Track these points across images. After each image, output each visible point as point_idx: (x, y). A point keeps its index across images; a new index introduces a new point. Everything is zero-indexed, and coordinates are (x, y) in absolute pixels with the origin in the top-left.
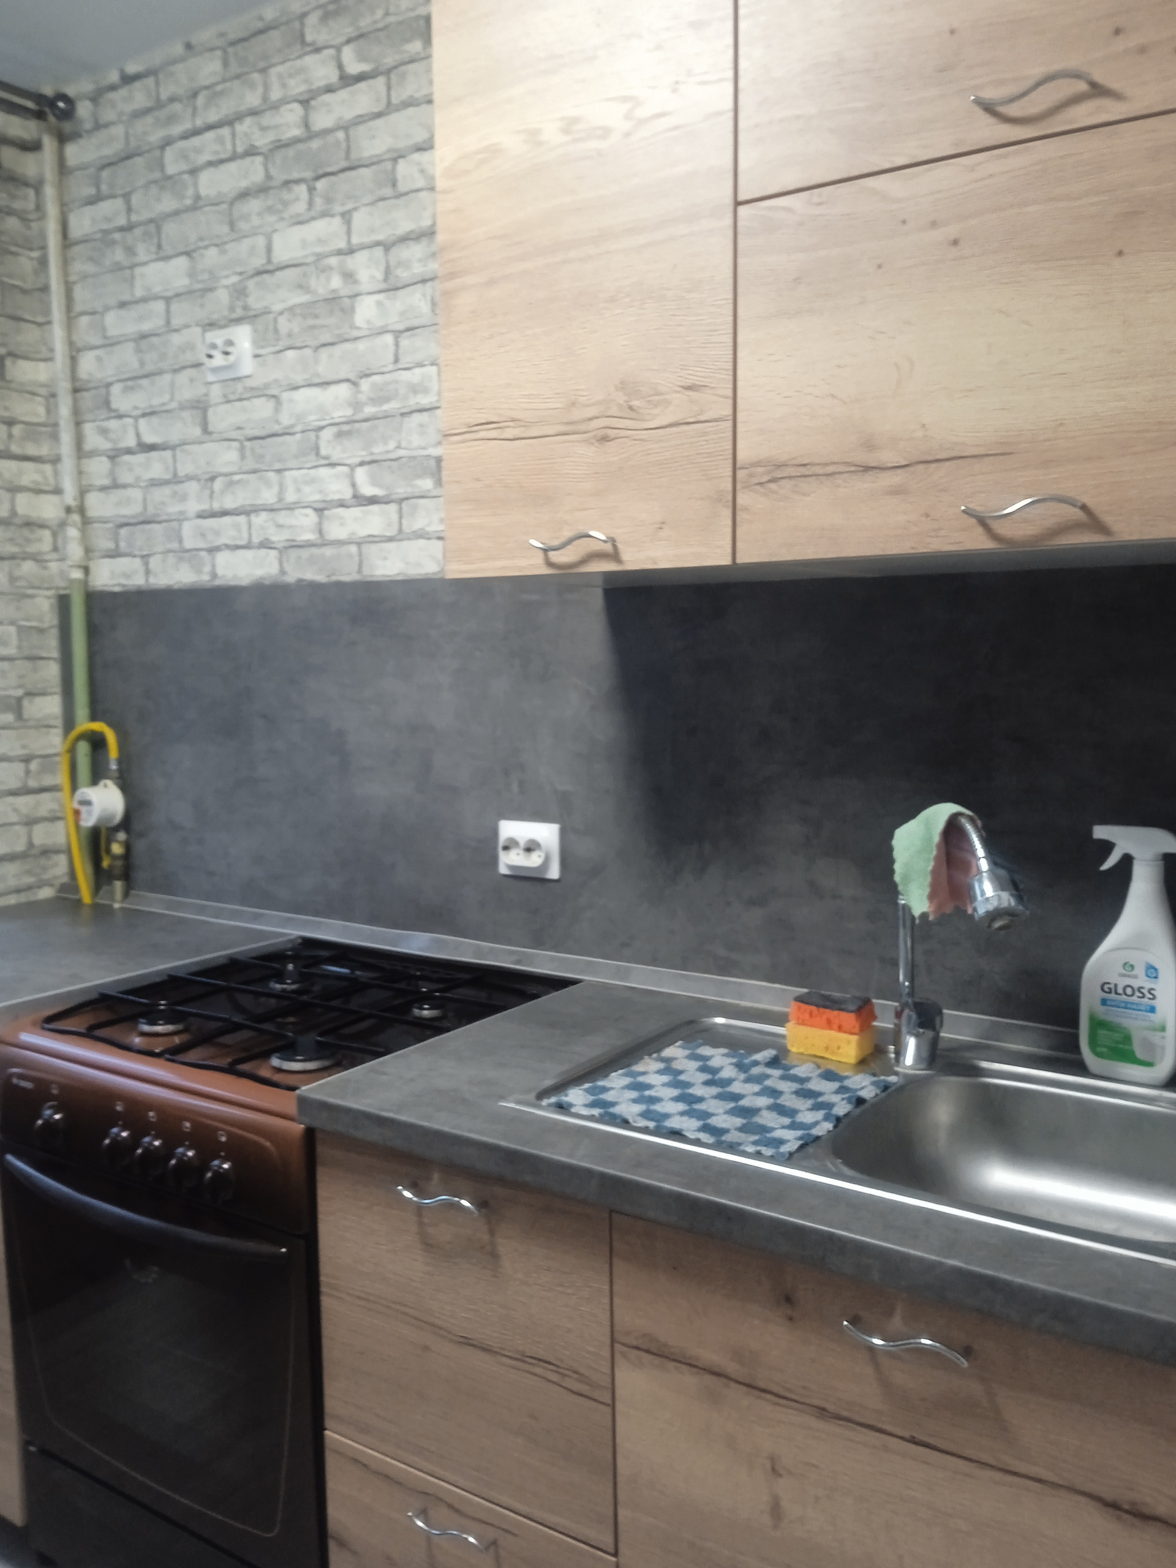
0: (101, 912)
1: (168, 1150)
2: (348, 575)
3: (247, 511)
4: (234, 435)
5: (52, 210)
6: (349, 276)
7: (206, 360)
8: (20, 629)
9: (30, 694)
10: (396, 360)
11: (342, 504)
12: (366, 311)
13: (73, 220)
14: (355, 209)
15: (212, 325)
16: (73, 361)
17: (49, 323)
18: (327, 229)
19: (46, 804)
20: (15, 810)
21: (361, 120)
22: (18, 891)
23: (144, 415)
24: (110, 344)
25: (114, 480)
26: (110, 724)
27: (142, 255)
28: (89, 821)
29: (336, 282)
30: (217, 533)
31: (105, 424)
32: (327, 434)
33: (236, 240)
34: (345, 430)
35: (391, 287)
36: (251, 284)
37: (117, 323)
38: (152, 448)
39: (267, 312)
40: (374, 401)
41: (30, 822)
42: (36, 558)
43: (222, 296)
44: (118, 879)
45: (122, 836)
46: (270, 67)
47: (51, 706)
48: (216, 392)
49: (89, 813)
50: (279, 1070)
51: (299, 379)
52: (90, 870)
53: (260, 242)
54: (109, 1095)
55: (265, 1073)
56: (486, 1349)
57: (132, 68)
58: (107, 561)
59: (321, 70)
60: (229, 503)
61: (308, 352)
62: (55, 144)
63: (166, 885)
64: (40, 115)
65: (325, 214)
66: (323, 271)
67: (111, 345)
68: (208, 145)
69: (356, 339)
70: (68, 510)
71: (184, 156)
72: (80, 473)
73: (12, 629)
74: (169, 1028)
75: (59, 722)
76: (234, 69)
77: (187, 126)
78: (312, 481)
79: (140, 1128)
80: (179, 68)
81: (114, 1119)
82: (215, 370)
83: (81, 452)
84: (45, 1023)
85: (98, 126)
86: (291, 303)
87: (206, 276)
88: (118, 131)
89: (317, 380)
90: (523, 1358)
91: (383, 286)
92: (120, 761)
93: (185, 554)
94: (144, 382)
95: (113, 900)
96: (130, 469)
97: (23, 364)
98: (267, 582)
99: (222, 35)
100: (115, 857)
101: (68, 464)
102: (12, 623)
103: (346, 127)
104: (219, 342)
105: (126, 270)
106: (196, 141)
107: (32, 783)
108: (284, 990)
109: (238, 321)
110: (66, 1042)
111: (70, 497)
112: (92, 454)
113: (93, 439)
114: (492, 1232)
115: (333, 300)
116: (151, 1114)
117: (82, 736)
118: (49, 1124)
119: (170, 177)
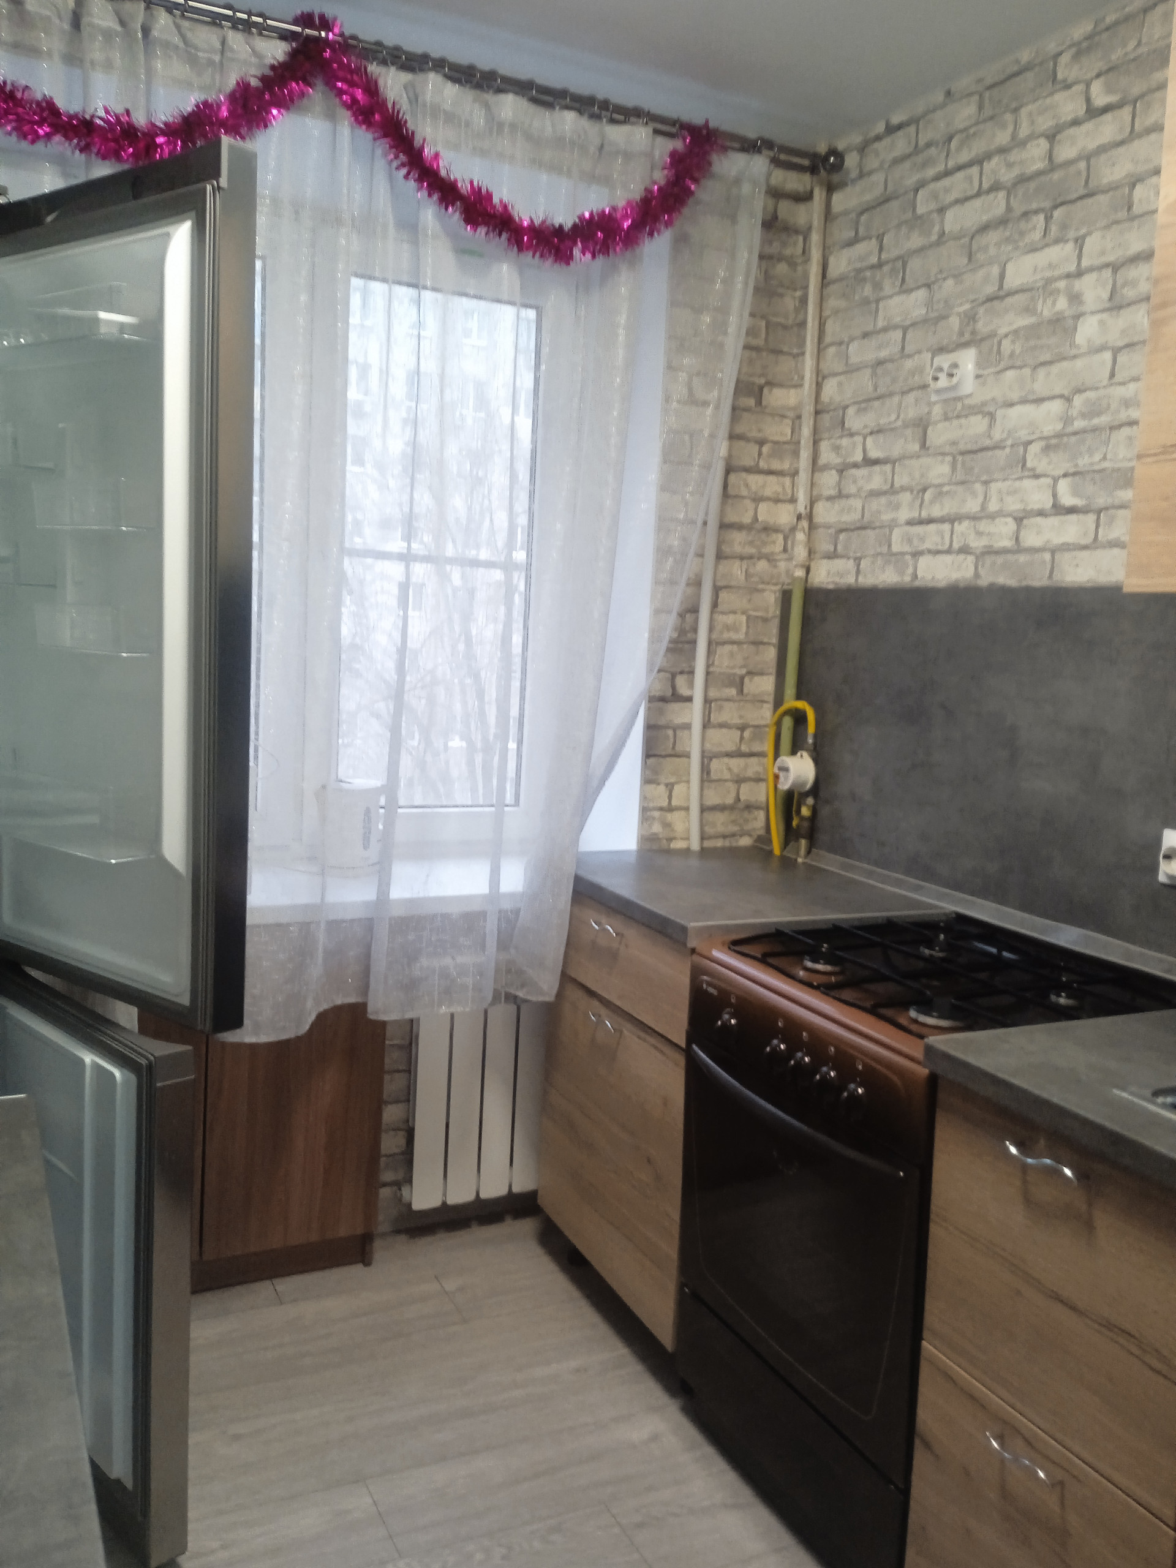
0: (787, 863)
1: (814, 1068)
2: (1039, 580)
3: (952, 520)
4: (947, 449)
5: (816, 255)
6: (1075, 298)
7: (931, 382)
8: (748, 618)
9: (750, 673)
10: (1112, 375)
11: (1041, 513)
12: (1088, 330)
13: (832, 260)
14: (1089, 233)
15: (941, 350)
16: (819, 386)
17: (803, 354)
18: (1060, 255)
19: (753, 766)
20: (730, 769)
21: (1102, 149)
22: (724, 837)
23: (871, 433)
24: (851, 370)
25: (840, 491)
26: (811, 704)
27: (888, 289)
28: (785, 785)
29: (1062, 304)
30: (922, 539)
31: (838, 442)
32: (1034, 448)
33: (973, 270)
34: (1052, 445)
35: (1116, 304)
36: (981, 311)
37: (859, 352)
38: (876, 462)
39: (992, 335)
40: (1083, 416)
41: (739, 781)
42: (770, 559)
43: (954, 322)
44: (804, 838)
45: (810, 801)
46: (1021, 106)
47: (766, 684)
48: (937, 410)
49: (786, 778)
50: (916, 1021)
51: (1015, 396)
52: (782, 827)
53: (995, 270)
54: (774, 1013)
55: (903, 1021)
56: (1073, 1308)
57: (896, 120)
58: (825, 561)
59: (1069, 105)
60: (936, 512)
61: (1027, 371)
62: (824, 194)
63: (842, 848)
64: (813, 170)
65: (1057, 241)
66: (1051, 294)
67: (852, 372)
68: (958, 184)
69: (1075, 357)
70: (799, 517)
71: (935, 196)
72: (812, 484)
73: (744, 618)
74: (828, 968)
75: (771, 699)
76: (988, 111)
77: (941, 167)
78: (1013, 492)
79: (795, 1044)
80: (939, 114)
81: (775, 1032)
82: (938, 391)
83: (815, 466)
84: (733, 945)
85: (861, 175)
86: (1015, 327)
87: (941, 305)
88: (878, 178)
89: (1031, 397)
90: (1109, 1326)
91: (1107, 305)
92: (815, 736)
93: (893, 558)
94: (876, 404)
95: (798, 854)
96: (855, 482)
97: (778, 392)
98: (962, 585)
99: (980, 81)
100: (802, 818)
101: (803, 477)
102: (743, 613)
103: (1088, 157)
104: (946, 366)
105: (870, 305)
106: (946, 182)
107: (744, 748)
108: (931, 956)
109: (966, 345)
110: (745, 963)
111: (801, 506)
112: (826, 467)
113: (827, 455)
114: (1090, 1205)
115: (1057, 321)
116: (804, 1034)
117: (788, 712)
118: (726, 1026)
119: (920, 217)
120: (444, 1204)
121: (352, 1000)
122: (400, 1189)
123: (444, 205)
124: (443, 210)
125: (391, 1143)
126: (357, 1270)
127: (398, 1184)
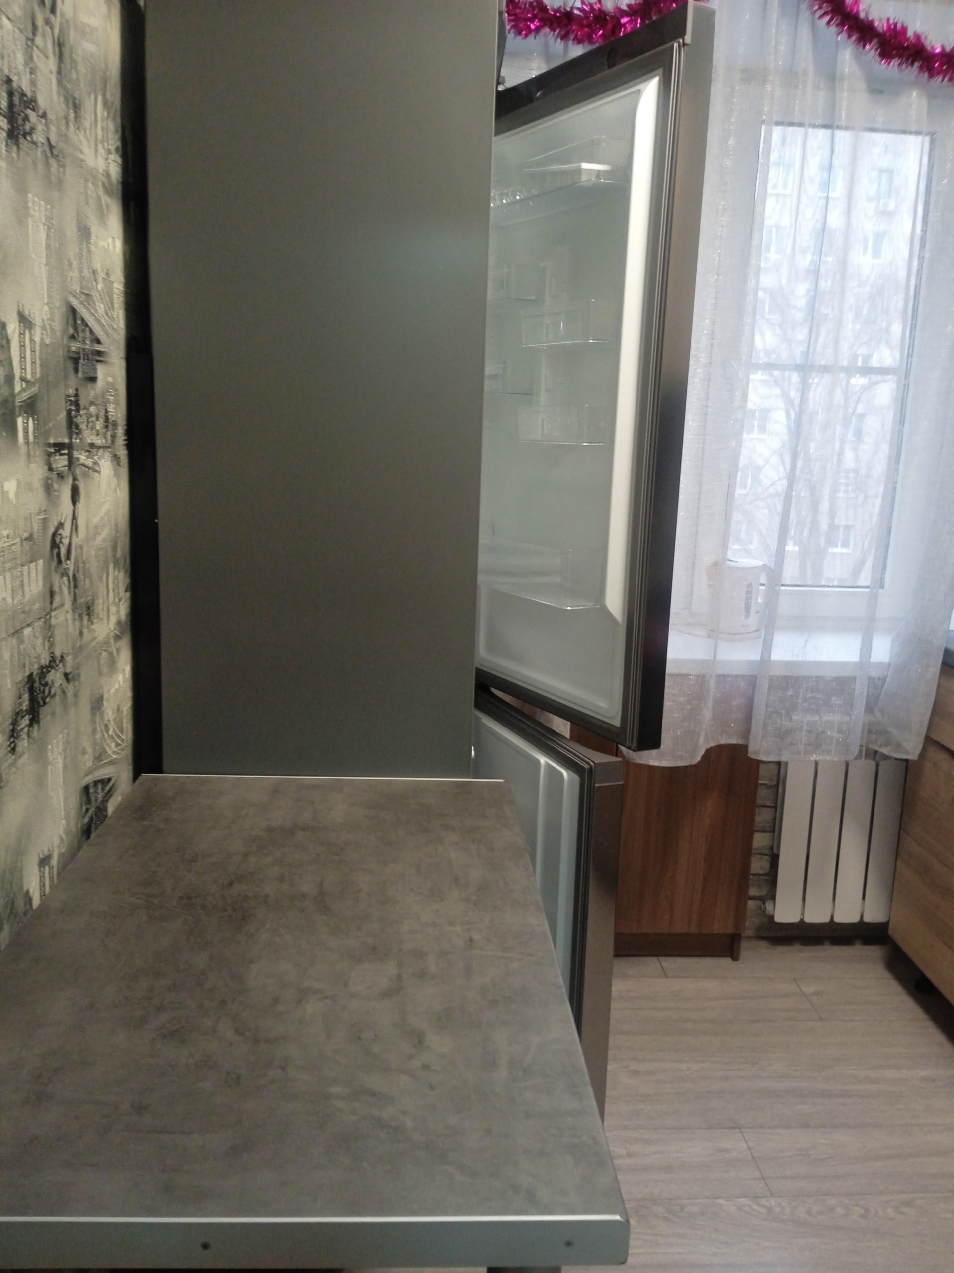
120: (802, 921)
121: (734, 741)
122: (764, 903)
123: (861, 44)
124: (861, 48)
125: (758, 865)
126: (726, 962)
127: (762, 899)
